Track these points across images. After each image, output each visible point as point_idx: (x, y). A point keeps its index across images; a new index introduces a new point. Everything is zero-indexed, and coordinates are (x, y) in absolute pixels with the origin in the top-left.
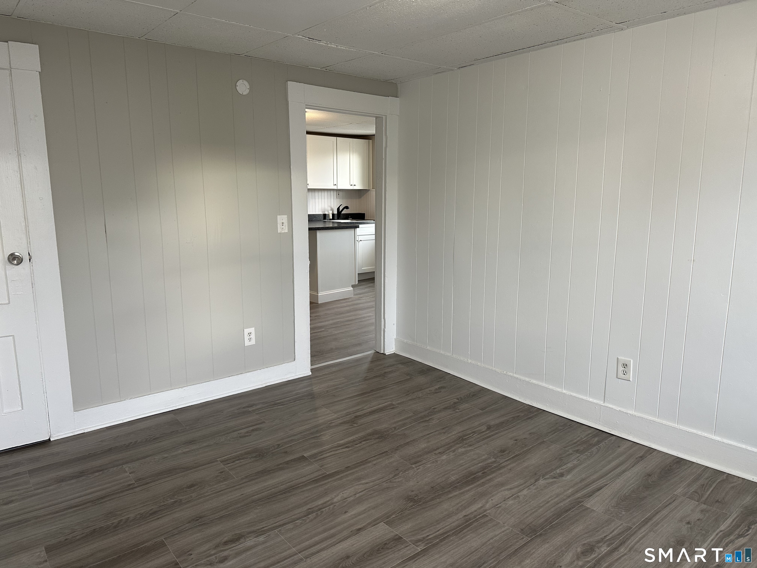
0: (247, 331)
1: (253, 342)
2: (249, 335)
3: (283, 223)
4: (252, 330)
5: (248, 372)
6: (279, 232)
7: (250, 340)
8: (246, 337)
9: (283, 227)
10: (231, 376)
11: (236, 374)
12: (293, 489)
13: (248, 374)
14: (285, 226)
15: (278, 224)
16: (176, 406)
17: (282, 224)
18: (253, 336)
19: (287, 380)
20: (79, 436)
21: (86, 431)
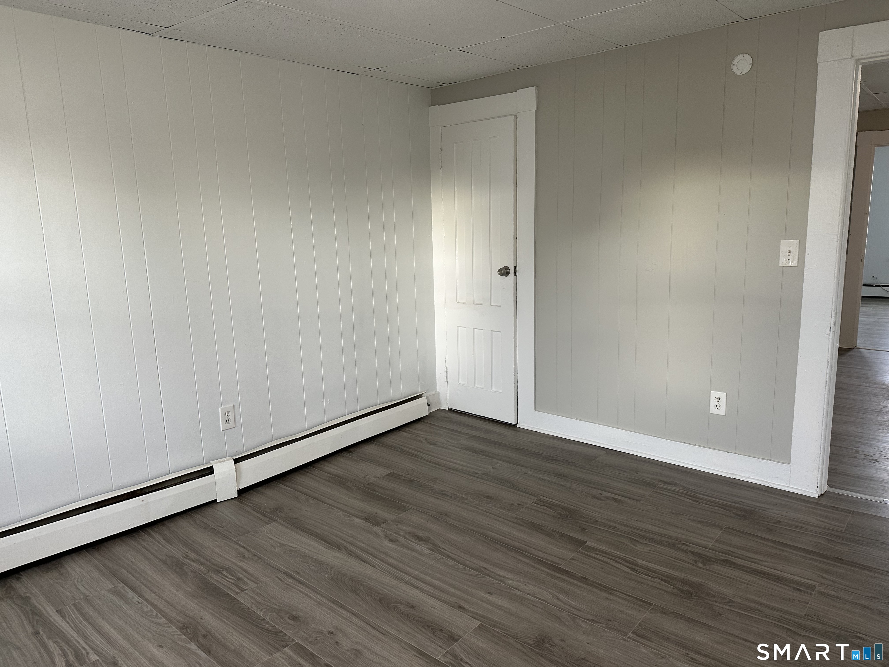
0: (714, 394)
1: (722, 412)
2: (718, 400)
3: (790, 252)
4: (723, 395)
5: (712, 448)
6: (780, 265)
7: (718, 407)
8: (713, 403)
9: (790, 257)
10: (688, 443)
11: (695, 444)
12: (515, 550)
13: (710, 451)
14: (793, 257)
15: (780, 253)
16: (618, 448)
17: (787, 254)
18: (723, 403)
19: (768, 485)
20: (534, 432)
21: (540, 431)
